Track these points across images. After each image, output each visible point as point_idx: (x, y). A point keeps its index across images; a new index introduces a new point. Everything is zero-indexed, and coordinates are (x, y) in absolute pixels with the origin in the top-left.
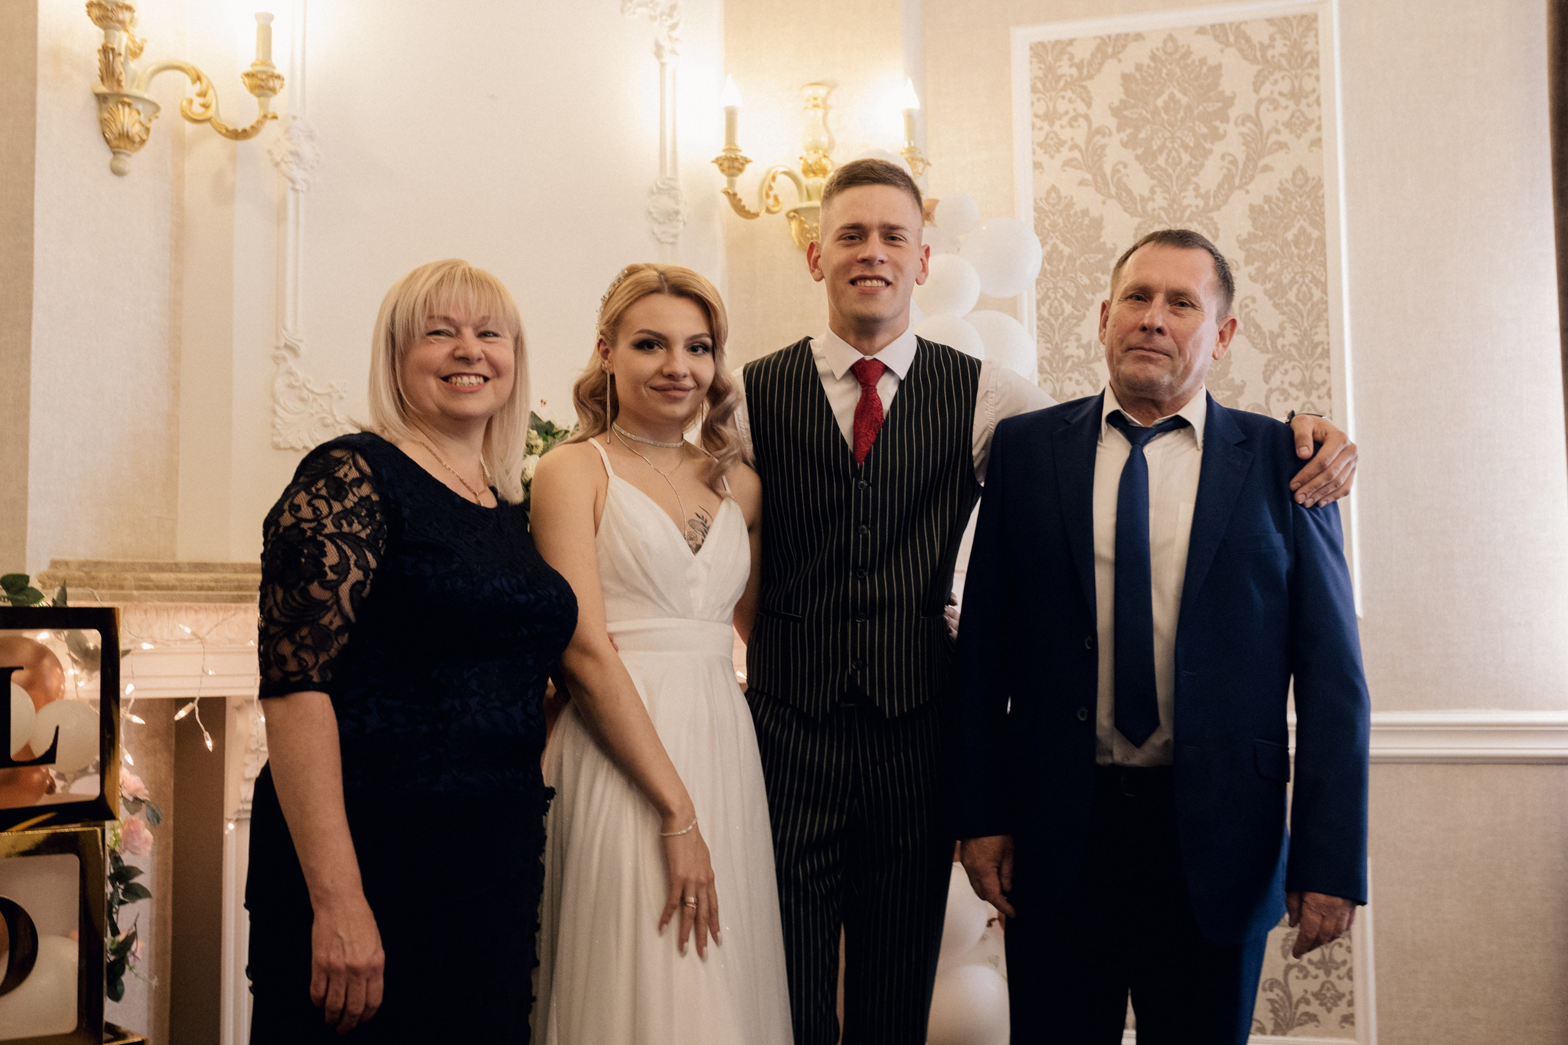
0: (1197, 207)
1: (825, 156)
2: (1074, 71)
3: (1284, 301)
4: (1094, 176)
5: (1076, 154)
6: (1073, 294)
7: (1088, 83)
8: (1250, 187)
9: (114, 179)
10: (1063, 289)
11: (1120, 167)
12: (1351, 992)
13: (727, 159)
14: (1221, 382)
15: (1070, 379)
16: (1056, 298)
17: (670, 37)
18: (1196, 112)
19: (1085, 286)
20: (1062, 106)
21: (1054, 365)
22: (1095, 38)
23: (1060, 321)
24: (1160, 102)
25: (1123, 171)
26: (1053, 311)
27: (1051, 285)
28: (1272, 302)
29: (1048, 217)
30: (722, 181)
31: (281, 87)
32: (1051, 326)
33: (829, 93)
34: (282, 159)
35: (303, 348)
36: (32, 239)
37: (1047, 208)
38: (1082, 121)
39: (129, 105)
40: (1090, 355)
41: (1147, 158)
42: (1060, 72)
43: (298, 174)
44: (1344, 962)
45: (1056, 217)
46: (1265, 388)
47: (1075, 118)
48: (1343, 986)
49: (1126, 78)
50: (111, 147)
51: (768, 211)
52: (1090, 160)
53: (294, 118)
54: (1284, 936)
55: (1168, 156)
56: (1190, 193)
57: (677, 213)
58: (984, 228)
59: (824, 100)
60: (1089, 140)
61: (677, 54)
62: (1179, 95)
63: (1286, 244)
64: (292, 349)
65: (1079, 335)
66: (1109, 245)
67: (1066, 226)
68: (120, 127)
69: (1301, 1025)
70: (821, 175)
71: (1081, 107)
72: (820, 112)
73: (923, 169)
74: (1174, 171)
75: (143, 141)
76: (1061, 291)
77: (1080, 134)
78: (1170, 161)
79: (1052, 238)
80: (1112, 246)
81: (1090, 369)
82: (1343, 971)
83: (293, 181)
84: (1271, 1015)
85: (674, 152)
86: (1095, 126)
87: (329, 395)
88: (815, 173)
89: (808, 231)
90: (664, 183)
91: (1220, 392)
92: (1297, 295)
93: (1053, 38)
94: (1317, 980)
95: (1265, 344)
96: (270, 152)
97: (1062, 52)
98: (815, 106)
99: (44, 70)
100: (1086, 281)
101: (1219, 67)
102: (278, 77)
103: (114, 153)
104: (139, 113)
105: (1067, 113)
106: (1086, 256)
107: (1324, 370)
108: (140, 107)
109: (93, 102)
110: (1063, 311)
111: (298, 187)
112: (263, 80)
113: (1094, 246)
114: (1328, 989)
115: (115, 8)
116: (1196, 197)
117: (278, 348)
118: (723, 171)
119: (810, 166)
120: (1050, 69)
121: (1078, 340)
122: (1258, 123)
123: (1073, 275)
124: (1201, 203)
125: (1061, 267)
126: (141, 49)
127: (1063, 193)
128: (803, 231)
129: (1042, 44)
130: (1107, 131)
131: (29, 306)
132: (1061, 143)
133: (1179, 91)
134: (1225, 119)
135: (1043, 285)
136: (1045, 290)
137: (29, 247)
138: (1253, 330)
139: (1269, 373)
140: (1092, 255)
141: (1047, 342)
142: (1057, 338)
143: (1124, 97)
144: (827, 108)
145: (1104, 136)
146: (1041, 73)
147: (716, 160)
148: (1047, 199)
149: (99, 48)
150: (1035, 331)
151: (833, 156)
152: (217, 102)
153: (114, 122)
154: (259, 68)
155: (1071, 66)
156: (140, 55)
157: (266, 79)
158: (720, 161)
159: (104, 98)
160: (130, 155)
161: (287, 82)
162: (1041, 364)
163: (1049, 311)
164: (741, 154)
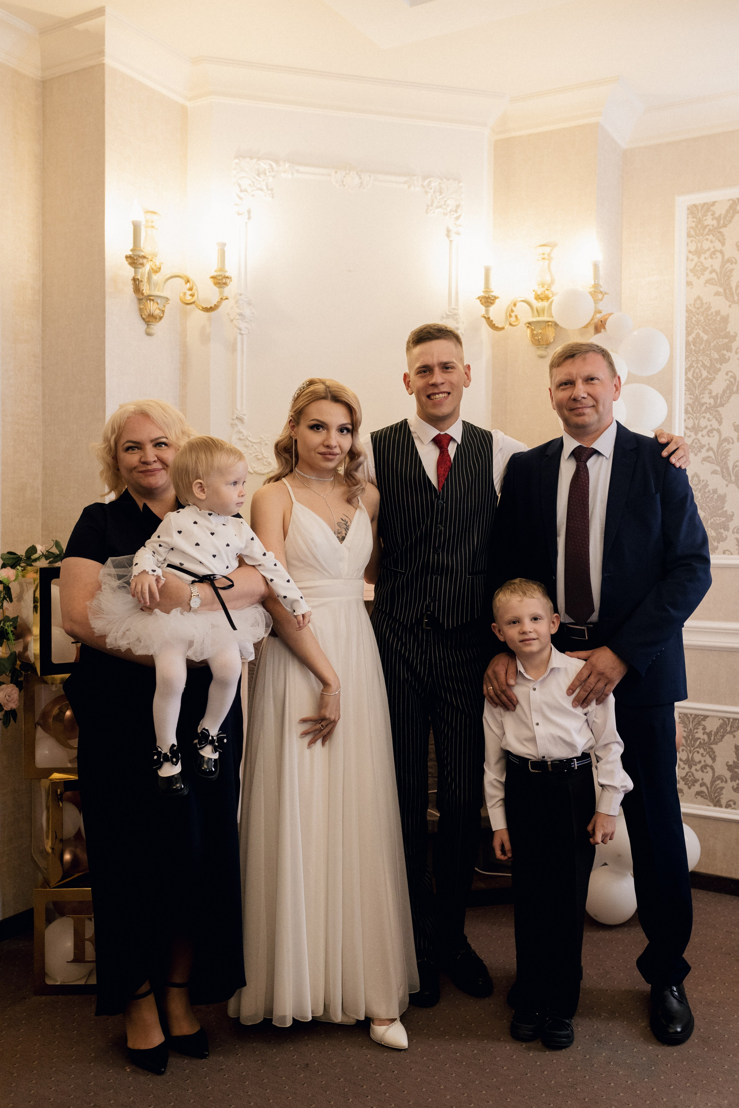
1: (547, 289)
2: (715, 222)
4: (725, 290)
5: (714, 275)
6: (708, 365)
7: (723, 230)
9: (148, 338)
10: (702, 361)
13: (485, 297)
15: (704, 417)
16: (697, 367)
17: (455, 224)
19: (716, 359)
20: (706, 245)
21: (695, 409)
22: (729, 200)
23: (699, 381)
26: (695, 375)
27: (694, 359)
29: (695, 316)
30: (482, 309)
31: (231, 280)
32: (694, 385)
33: (552, 250)
34: (234, 318)
35: (246, 418)
37: (694, 310)
38: (718, 255)
39: (153, 300)
40: (717, 402)
42: (706, 223)
43: (243, 325)
45: (699, 316)
47: (714, 253)
50: (146, 322)
51: (511, 324)
52: (722, 279)
53: (241, 295)
59: (549, 254)
60: (723, 267)
61: (461, 235)
64: (240, 419)
65: (710, 390)
66: (732, 333)
67: (706, 322)
70: (546, 300)
71: (718, 245)
72: (546, 262)
73: (602, 298)
75: (161, 318)
76: (700, 362)
77: (716, 263)
79: (696, 329)
80: (734, 334)
81: (717, 411)
83: (240, 329)
85: (457, 293)
86: (726, 257)
87: (260, 443)
88: (542, 300)
89: (537, 335)
90: (450, 312)
93: (702, 202)
96: (228, 314)
97: (708, 210)
98: (543, 259)
100: (716, 356)
102: (227, 277)
103: (148, 324)
104: (158, 304)
105: (709, 249)
106: (717, 340)
108: (159, 301)
110: (701, 375)
111: (243, 332)
112: (220, 280)
113: (724, 333)
115: (138, 258)
117: (233, 419)
118: (482, 304)
119: (539, 295)
120: (700, 221)
121: (710, 393)
123: (709, 353)
125: (701, 347)
126: (160, 269)
127: (704, 301)
128: (533, 335)
129: (695, 206)
130: (734, 260)
131: (104, 411)
132: (705, 269)
135: (690, 359)
136: (691, 362)
137: (103, 380)
140: (721, 340)
141: (691, 394)
142: (697, 392)
144: (550, 259)
145: (732, 263)
146: (694, 225)
147: (479, 298)
148: (694, 304)
149: (132, 278)
150: (683, 388)
151: (553, 289)
152: (198, 292)
153: (146, 309)
154: (219, 273)
155: (713, 219)
156: (159, 271)
157: (222, 279)
158: (481, 299)
159: (140, 300)
160: (155, 325)
161: (235, 278)
162: (687, 408)
163: (693, 375)
164: (493, 294)
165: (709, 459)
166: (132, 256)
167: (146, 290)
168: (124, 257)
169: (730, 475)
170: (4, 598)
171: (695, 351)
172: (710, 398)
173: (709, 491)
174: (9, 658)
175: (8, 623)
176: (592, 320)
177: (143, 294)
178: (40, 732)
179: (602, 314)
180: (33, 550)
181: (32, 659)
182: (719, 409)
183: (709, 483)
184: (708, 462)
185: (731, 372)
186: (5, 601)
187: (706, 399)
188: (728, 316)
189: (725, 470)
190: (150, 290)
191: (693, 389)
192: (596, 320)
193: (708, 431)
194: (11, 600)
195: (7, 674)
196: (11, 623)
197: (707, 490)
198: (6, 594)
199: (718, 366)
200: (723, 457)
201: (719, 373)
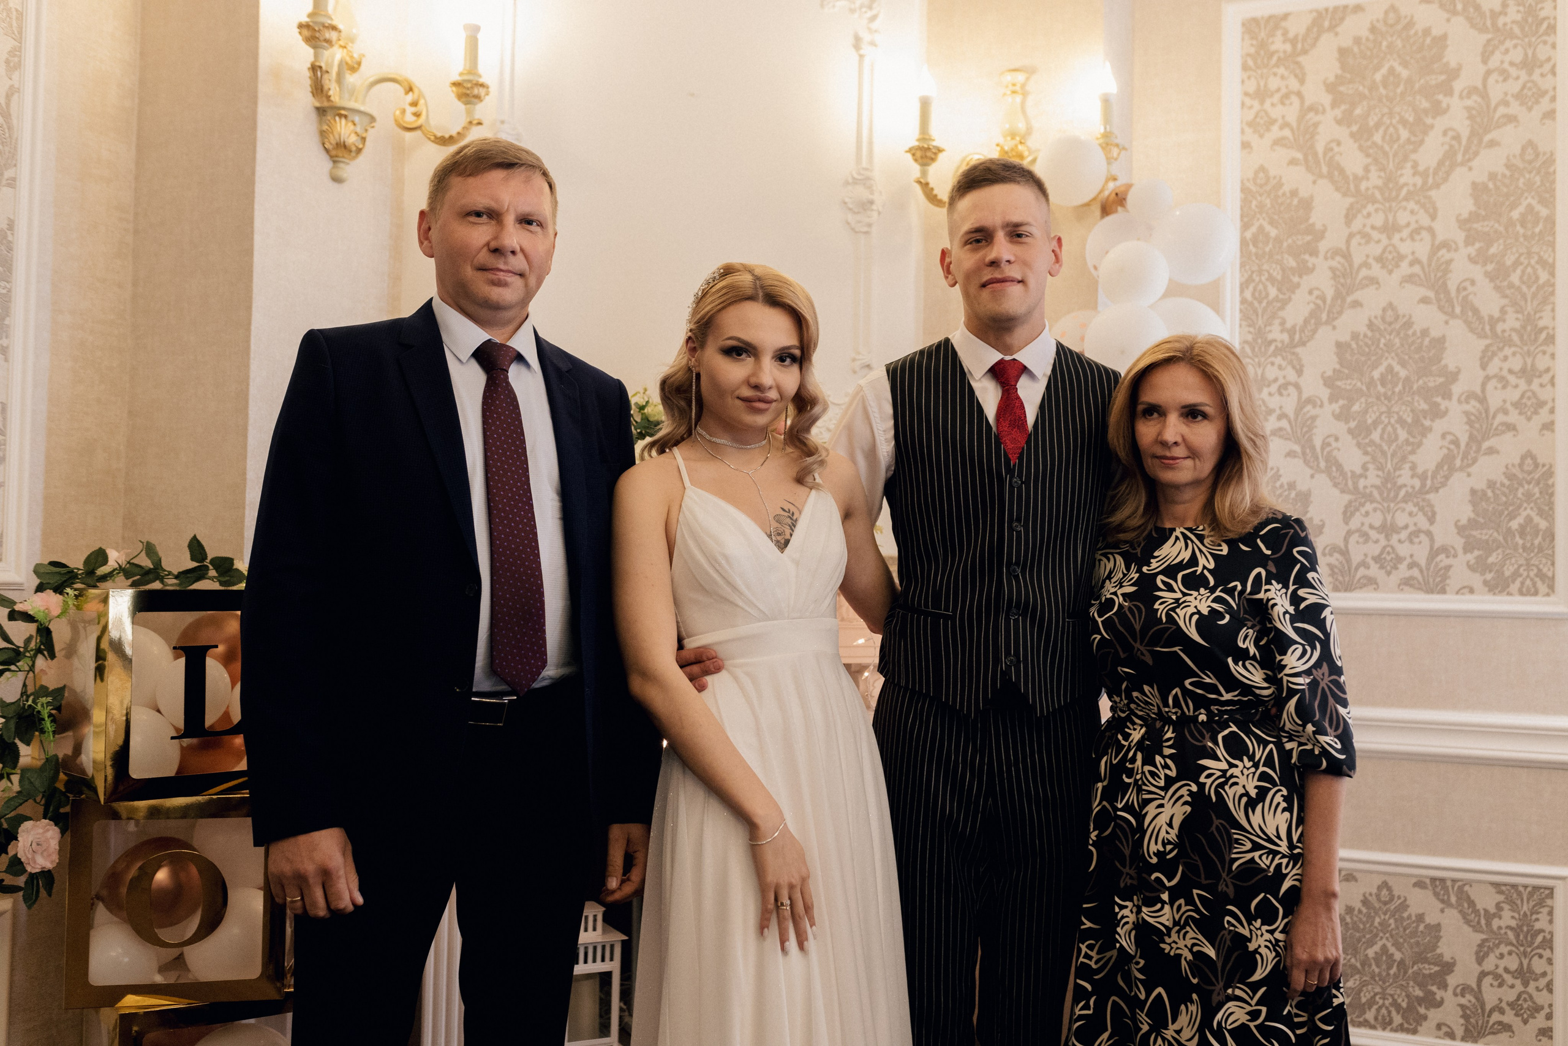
0: (1415, 185)
1: (1021, 143)
2: (1288, 47)
3: (1505, 283)
4: (1305, 155)
5: (1287, 133)
6: (1279, 277)
7: (1301, 59)
8: (1475, 163)
9: (333, 186)
10: (1268, 272)
11: (1334, 145)
12: (1551, 1006)
13: (920, 148)
14: (1434, 368)
15: (1273, 364)
16: (1260, 281)
17: (870, 29)
18: (1417, 86)
19: (1291, 269)
20: (1274, 83)
21: (1256, 350)
22: (1311, 12)
23: (1264, 304)
24: (1378, 77)
25: (1336, 149)
26: (1257, 294)
27: (1255, 268)
28: (1492, 285)
29: (1255, 199)
30: (915, 170)
31: (487, 94)
32: (1256, 312)
33: (1028, 79)
36: (252, 245)
37: (1254, 188)
38: (1295, 99)
39: (346, 117)
40: (1294, 339)
41: (1362, 135)
42: (1273, 48)
44: (1544, 974)
45: (1263, 198)
46: (1481, 374)
47: (1286, 96)
48: (1541, 998)
49: (1343, 52)
50: (331, 157)
52: (1301, 139)
53: (503, 122)
54: (1479, 942)
55: (1385, 132)
56: (1408, 171)
57: (872, 202)
58: (1178, 213)
59: (1023, 86)
60: (1301, 118)
61: (876, 45)
62: (1399, 69)
63: (1511, 223)
65: (1283, 318)
66: (1319, 226)
67: (1274, 208)
68: (337, 137)
69: (1494, 1033)
71: (1294, 84)
72: (1018, 99)
73: (1119, 154)
74: (1391, 148)
75: (359, 151)
76: (1266, 274)
77: (1291, 112)
78: (1387, 138)
79: (1258, 219)
80: (1321, 228)
81: (1294, 353)
82: (1542, 982)
84: (1462, 1021)
85: (871, 143)
86: (1307, 103)
90: (859, 174)
91: (1432, 379)
92: (1521, 278)
93: (1267, 13)
94: (1513, 990)
95: (1483, 329)
97: (1276, 27)
98: (1014, 92)
99: (264, 88)
100: (1292, 262)
101: (1444, 37)
102: (482, 85)
103: (335, 162)
104: (355, 124)
105: (1278, 90)
106: (1293, 237)
107: (1547, 357)
108: (357, 119)
109: (314, 116)
110: (1267, 295)
112: (468, 89)
113: (1303, 226)
114: (1525, 1000)
115: (321, 29)
116: (1414, 174)
118: (916, 160)
120: (1262, 45)
121: (1282, 324)
122: (1485, 96)
123: (1279, 257)
124: (1419, 181)
125: (1267, 249)
126: (359, 64)
127: (1272, 174)
129: (1255, 20)
130: (1321, 108)
131: (249, 308)
132: (1273, 122)
133: (1400, 64)
134: (1449, 93)
135: (1247, 267)
136: (1249, 273)
137: (249, 252)
138: (1470, 314)
139: (1486, 359)
140: (1299, 237)
141: (1249, 326)
142: (1260, 322)
143: (1339, 72)
144: (1025, 94)
145: (1317, 112)
146: (1252, 50)
147: (910, 150)
148: (1255, 179)
149: (309, 66)
150: (1238, 315)
151: (1032, 142)
152: (427, 111)
153: (332, 133)
154: (466, 77)
155: (1284, 42)
156: (358, 68)
157: (472, 88)
158: (913, 151)
159: (321, 111)
160: (348, 164)
161: (493, 89)
162: (1243, 348)
163: (1253, 294)
164: (934, 143)
165: (1282, 433)
166: (311, 24)
167: (336, 95)
168: (295, 25)
169: (1317, 459)
170: (39, 651)
171: (1256, 255)
172: (1282, 331)
173: (1282, 486)
174: (42, 769)
175: (44, 700)
176: (1101, 191)
177: (328, 97)
178: (101, 912)
179: (1118, 183)
180: (100, 556)
181: (90, 771)
182: (1299, 350)
183: (1281, 472)
184: (1281, 437)
185: (1317, 289)
186: (40, 656)
187: (1276, 333)
188: (1312, 197)
189: (1308, 451)
190: (340, 98)
191: (1254, 317)
192: (1106, 193)
193: (1280, 387)
194: (52, 656)
195: (38, 799)
196: (49, 699)
197: (1278, 484)
198: (42, 643)
199: (1296, 279)
200: (1305, 429)
201: (1297, 291)
